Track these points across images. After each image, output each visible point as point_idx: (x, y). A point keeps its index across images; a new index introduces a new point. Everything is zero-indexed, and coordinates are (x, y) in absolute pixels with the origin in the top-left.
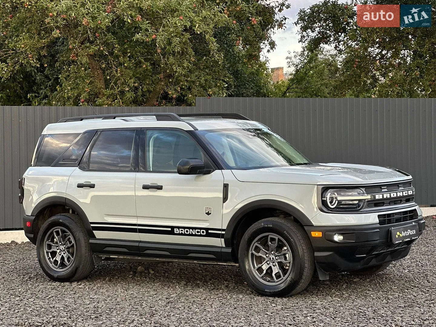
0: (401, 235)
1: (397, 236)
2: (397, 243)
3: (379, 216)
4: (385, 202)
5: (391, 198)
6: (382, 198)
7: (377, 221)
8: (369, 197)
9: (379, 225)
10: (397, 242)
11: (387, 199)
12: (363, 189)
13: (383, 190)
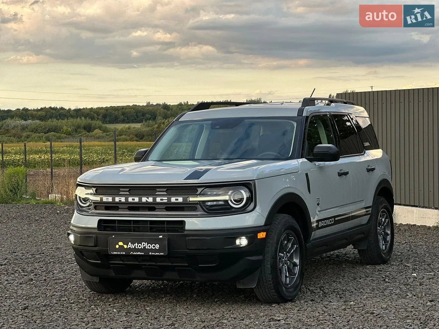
0: (125, 246)
1: (117, 247)
2: (115, 255)
3: (100, 221)
4: (120, 206)
5: (127, 203)
6: (111, 201)
7: (95, 225)
8: (97, 198)
9: (96, 231)
10: (114, 253)
11: (120, 203)
12: (94, 189)
13: (121, 193)
